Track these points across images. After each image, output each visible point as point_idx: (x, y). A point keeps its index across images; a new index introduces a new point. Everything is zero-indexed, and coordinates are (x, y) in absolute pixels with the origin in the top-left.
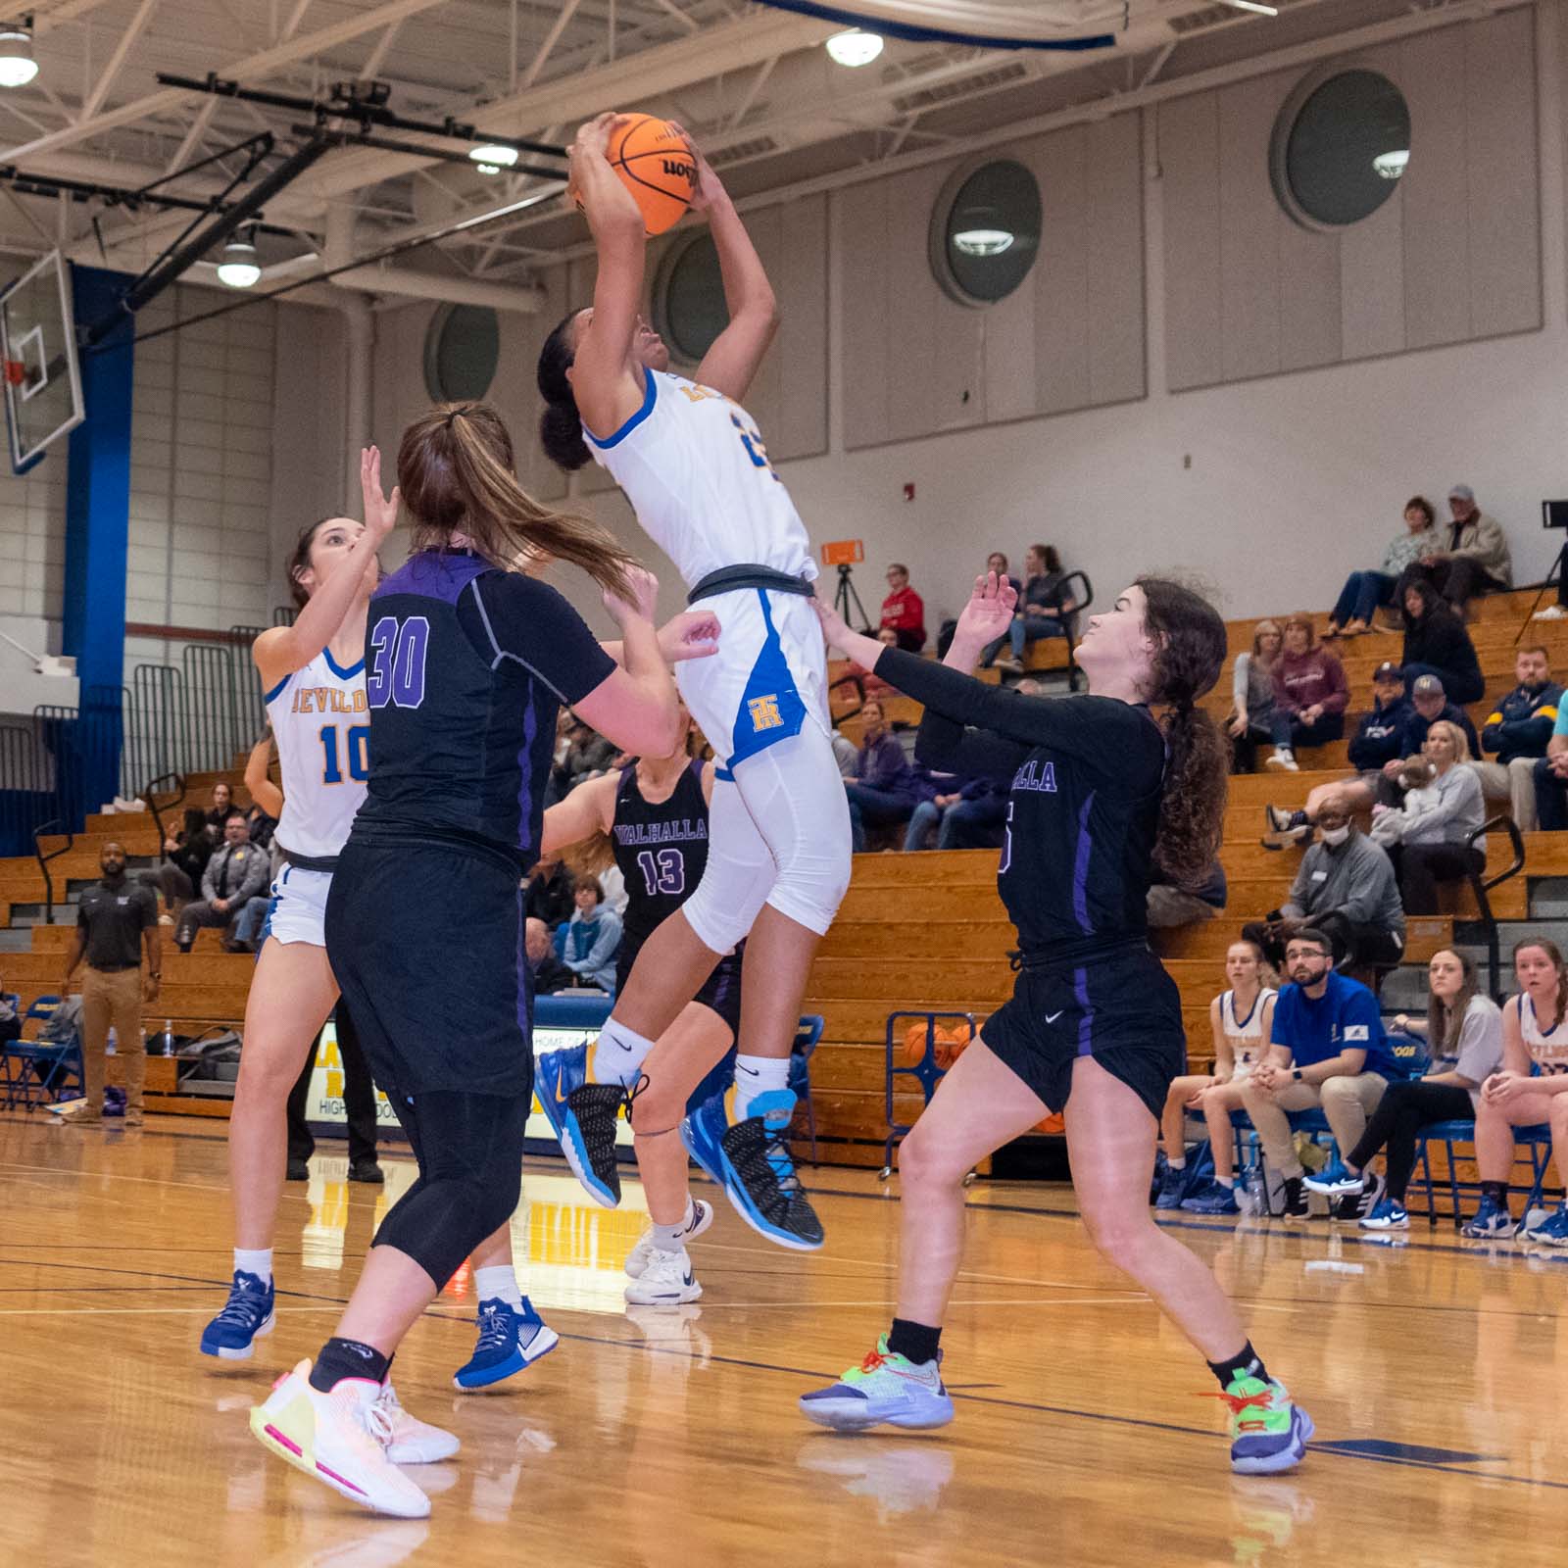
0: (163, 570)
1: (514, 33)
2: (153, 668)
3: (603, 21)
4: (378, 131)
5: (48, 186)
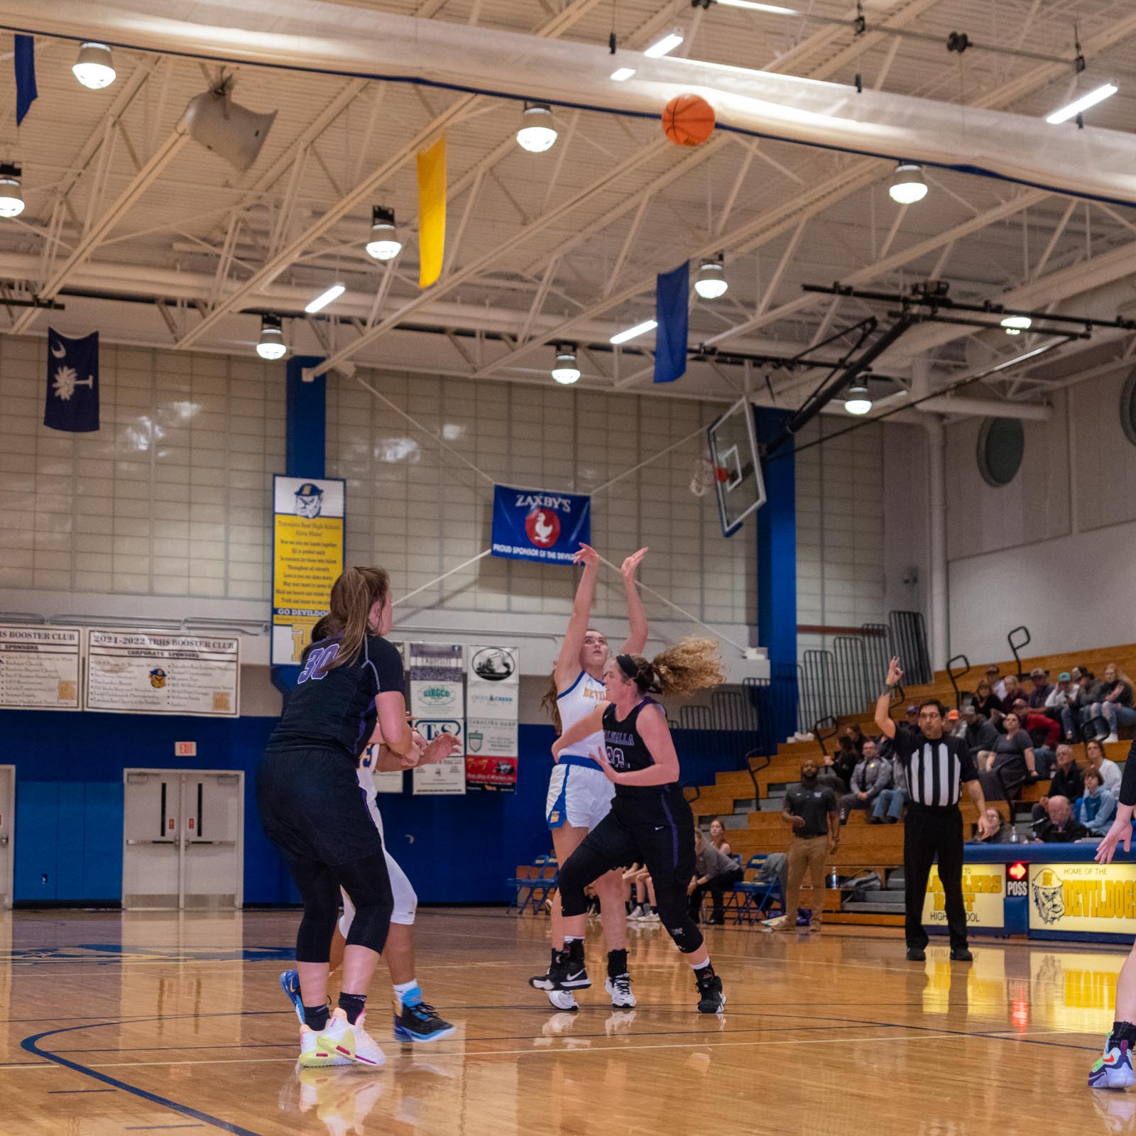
0: (818, 590)
1: (1026, 246)
2: (815, 652)
3: (1083, 234)
4: (942, 312)
5: (737, 359)
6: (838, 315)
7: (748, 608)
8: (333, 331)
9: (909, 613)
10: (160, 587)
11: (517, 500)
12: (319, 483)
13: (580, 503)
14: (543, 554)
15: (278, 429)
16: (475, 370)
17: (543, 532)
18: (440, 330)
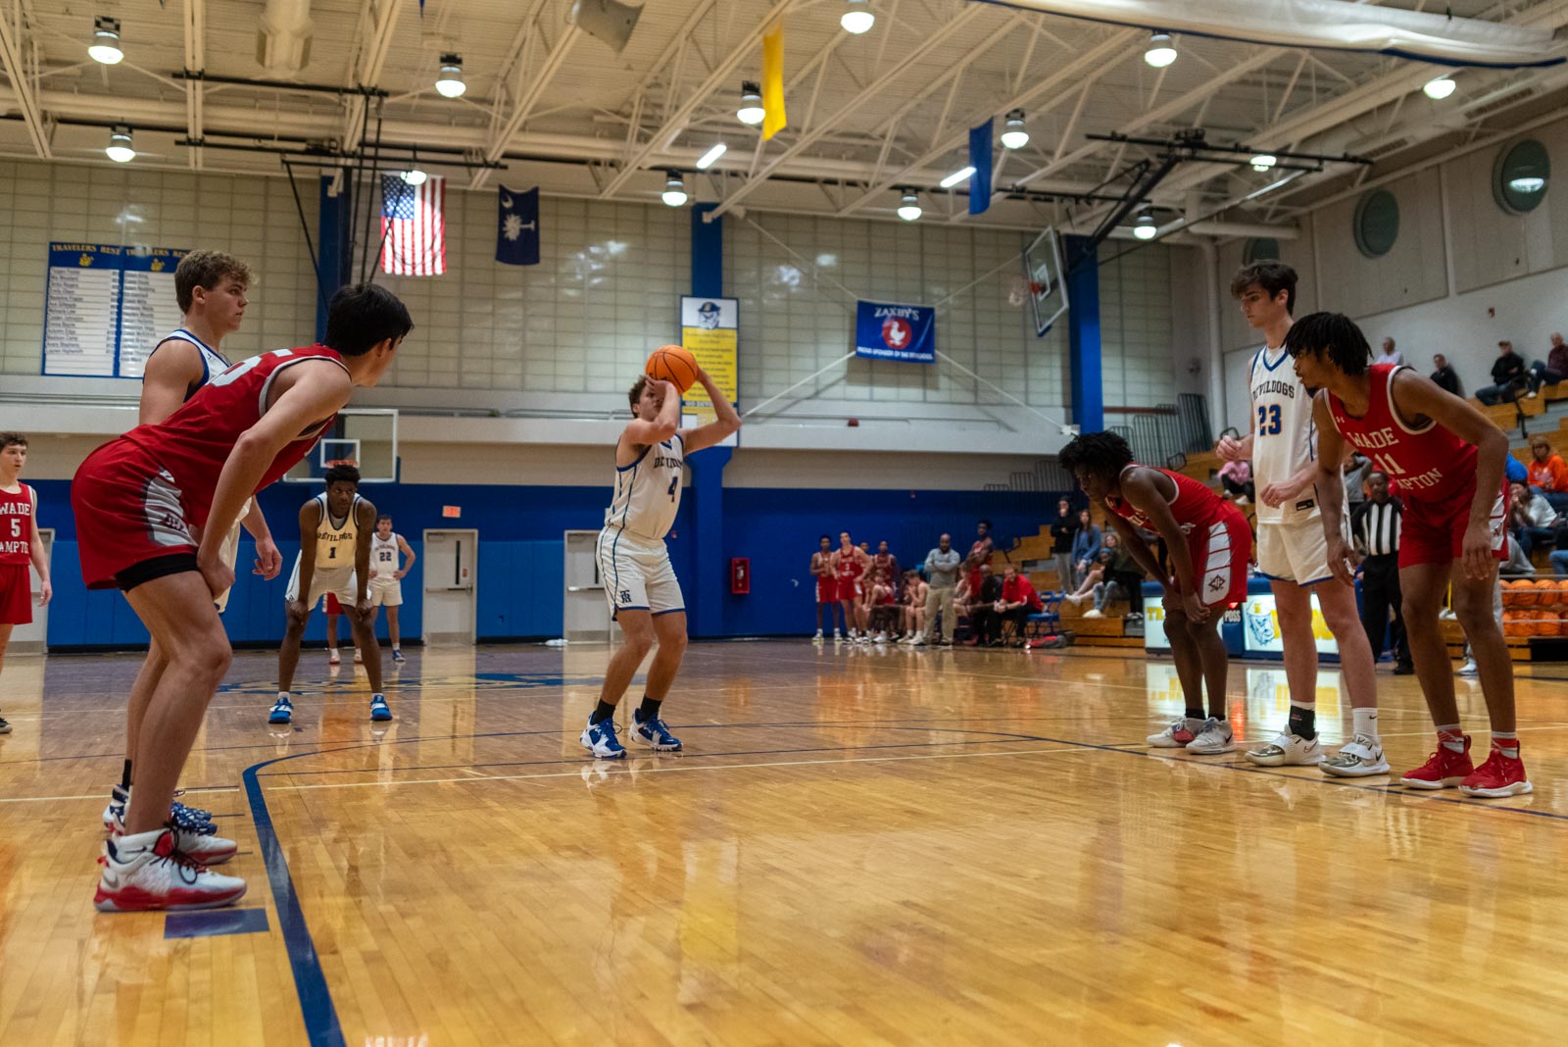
0: (1121, 379)
1: (1266, 100)
3: (1309, 88)
4: (1199, 153)
5: (1047, 197)
6: (1125, 160)
7: (1064, 394)
8: (725, 182)
9: (1195, 395)
10: (594, 385)
11: (875, 312)
12: (717, 302)
13: (927, 313)
14: (897, 354)
15: (686, 260)
16: (838, 210)
17: (897, 336)
18: (812, 180)
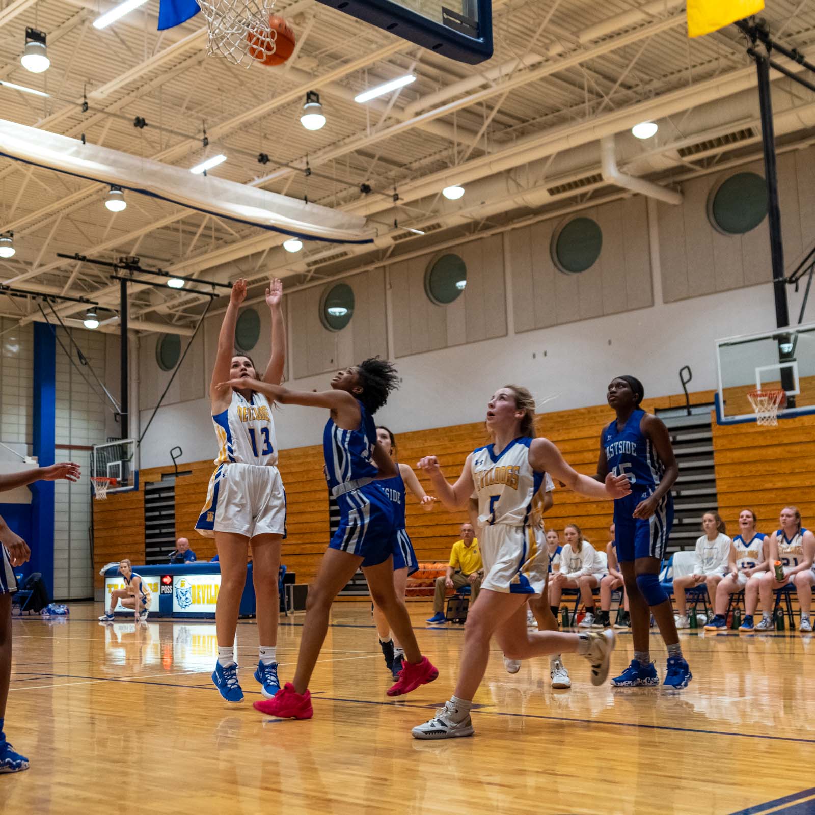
0: (68, 426)
1: (181, 241)
3: (210, 237)
4: (135, 275)
5: (23, 294)
